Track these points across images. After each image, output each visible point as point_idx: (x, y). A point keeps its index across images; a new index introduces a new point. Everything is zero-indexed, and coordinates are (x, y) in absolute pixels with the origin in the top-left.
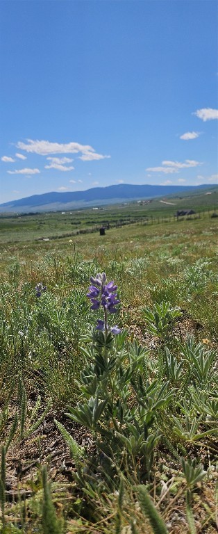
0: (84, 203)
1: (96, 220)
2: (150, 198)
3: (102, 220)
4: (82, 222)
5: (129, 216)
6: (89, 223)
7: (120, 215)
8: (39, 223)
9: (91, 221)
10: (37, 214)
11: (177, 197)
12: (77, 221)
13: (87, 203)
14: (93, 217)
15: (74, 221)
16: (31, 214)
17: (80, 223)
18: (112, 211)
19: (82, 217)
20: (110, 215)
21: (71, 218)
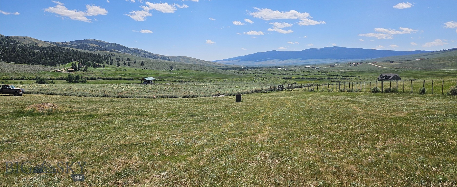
0: (300, 61)
1: (305, 77)
2: (361, 60)
3: (311, 77)
4: (293, 77)
5: (338, 75)
6: (299, 78)
7: (329, 74)
8: (257, 75)
9: (301, 77)
10: (258, 68)
11: (388, 61)
12: (289, 77)
13: (302, 61)
14: (304, 73)
15: (285, 76)
16: (253, 68)
17: (291, 78)
18: (322, 69)
19: (295, 73)
20: (320, 73)
21: (285, 73)
